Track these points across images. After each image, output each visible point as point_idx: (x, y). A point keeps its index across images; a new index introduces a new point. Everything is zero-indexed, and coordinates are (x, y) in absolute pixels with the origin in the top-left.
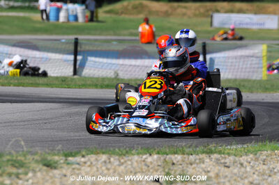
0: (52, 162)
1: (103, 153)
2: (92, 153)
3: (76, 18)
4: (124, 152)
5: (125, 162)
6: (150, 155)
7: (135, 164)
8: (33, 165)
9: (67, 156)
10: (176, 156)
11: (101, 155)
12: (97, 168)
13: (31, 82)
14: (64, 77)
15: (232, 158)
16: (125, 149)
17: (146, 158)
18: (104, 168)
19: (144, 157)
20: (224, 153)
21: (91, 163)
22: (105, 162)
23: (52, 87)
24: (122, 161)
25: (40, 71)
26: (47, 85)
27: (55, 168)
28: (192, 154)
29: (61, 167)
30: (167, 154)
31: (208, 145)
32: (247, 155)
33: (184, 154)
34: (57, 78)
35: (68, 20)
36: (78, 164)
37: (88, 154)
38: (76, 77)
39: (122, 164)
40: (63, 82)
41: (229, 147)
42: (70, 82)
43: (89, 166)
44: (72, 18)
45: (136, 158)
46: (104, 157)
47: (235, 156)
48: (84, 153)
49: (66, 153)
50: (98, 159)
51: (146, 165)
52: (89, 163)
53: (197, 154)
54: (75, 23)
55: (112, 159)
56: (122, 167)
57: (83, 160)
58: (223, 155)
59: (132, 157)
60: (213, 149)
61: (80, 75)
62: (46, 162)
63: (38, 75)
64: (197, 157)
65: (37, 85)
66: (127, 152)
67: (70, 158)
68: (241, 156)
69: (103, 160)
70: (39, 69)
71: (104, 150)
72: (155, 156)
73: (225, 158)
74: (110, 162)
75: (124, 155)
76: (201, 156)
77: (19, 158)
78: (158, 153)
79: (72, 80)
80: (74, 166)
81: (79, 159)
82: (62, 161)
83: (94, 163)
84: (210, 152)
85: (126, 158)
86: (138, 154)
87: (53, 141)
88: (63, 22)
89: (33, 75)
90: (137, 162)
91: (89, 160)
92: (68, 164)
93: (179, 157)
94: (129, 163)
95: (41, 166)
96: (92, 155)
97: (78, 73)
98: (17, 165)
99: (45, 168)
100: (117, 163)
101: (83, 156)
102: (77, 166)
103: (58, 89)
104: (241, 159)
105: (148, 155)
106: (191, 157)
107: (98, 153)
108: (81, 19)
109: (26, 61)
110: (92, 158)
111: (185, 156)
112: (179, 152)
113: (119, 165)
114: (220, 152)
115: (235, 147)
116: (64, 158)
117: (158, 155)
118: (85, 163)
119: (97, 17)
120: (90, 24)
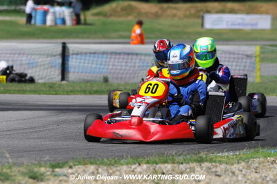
0: (38, 174)
1: (92, 164)
2: (80, 164)
3: (64, 21)
4: (113, 161)
5: (114, 172)
6: (140, 164)
8: (19, 178)
9: (53, 167)
10: (166, 165)
11: (89, 166)
13: (17, 89)
14: (51, 83)
15: (223, 166)
16: (114, 159)
17: (135, 168)
19: (133, 167)
20: (215, 162)
22: (93, 173)
23: (39, 94)
24: (111, 171)
25: (27, 78)
26: (34, 91)
27: (42, 180)
28: (182, 163)
29: (48, 179)
30: (157, 164)
31: (199, 153)
32: (238, 163)
33: (174, 163)
34: (44, 84)
35: (56, 24)
36: (66, 176)
37: (75, 165)
38: (64, 82)
39: (111, 174)
40: (51, 88)
41: (220, 154)
42: (57, 89)
44: (59, 22)
45: (125, 168)
46: (92, 168)
47: (227, 164)
48: (71, 164)
49: (53, 163)
50: (86, 169)
53: (188, 163)
54: (61, 27)
55: (100, 170)
57: (70, 171)
58: (214, 164)
59: (121, 167)
60: (204, 156)
61: (68, 81)
62: (32, 174)
63: (25, 81)
64: (188, 166)
65: (24, 92)
66: (115, 162)
67: (57, 170)
68: (232, 164)
69: (91, 171)
70: (26, 75)
71: (92, 161)
72: (145, 166)
73: (216, 166)
74: (98, 173)
75: (113, 165)
76: (192, 165)
77: (4, 171)
78: (148, 162)
79: (60, 86)
80: (61, 178)
81: (66, 170)
82: (48, 173)
84: (200, 161)
86: (127, 164)
87: (40, 151)
88: (50, 26)
89: (20, 81)
90: (126, 172)
91: (76, 171)
92: (55, 176)
93: (169, 166)
94: (118, 173)
95: (27, 179)
96: (80, 166)
97: (66, 79)
98: (2, 178)
99: (31, 180)
100: (106, 173)
101: (71, 167)
102: (64, 178)
103: (45, 96)
104: (233, 167)
105: (137, 165)
106: (181, 165)
107: (86, 164)
108: (69, 22)
109: (12, 67)
110: (80, 168)
111: (175, 165)
112: (169, 161)
114: (211, 161)
115: (226, 154)
116: (51, 170)
117: (148, 165)
118: (72, 174)
119: (85, 20)
120: (78, 27)
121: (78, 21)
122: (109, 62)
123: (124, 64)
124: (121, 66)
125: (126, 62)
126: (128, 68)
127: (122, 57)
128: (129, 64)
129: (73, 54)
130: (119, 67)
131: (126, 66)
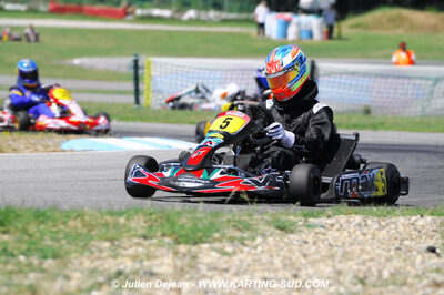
0: (287, 224)
1: (356, 213)
2: (341, 213)
3: (310, 35)
4: (385, 212)
5: (388, 225)
6: (422, 216)
7: (401, 228)
8: (262, 228)
9: (306, 216)
11: (354, 216)
12: (349, 232)
17: (416, 221)
18: (358, 233)
19: (414, 218)
21: (341, 226)
22: (359, 225)
24: (383, 223)
27: (292, 232)
29: (300, 231)
35: (301, 38)
36: (323, 227)
37: (335, 214)
39: (384, 228)
43: (338, 230)
44: (305, 35)
45: (402, 219)
46: (358, 219)
48: (329, 213)
49: (306, 212)
50: (351, 220)
51: (416, 229)
52: (337, 226)
54: (307, 41)
55: (369, 222)
56: (384, 232)
57: (329, 221)
59: (396, 218)
62: (280, 224)
66: (388, 213)
67: (311, 220)
69: (357, 222)
72: (429, 218)
74: (366, 225)
75: (386, 216)
77: (243, 218)
78: (432, 214)
80: (317, 230)
81: (323, 220)
82: (300, 223)
83: (344, 226)
85: (388, 221)
86: (403, 215)
88: (293, 41)
90: (403, 225)
91: (338, 221)
92: (309, 226)
94: (393, 226)
95: (273, 229)
96: (341, 216)
98: (241, 227)
99: (278, 231)
100: (377, 226)
101: (329, 217)
102: (322, 230)
105: (418, 216)
107: (350, 214)
108: (317, 36)
109: (244, 92)
110: (342, 219)
113: (379, 230)
116: (303, 219)
118: (332, 225)
119: (339, 33)
120: (329, 42)
121: (329, 34)
122: (373, 87)
123: (392, 91)
124: (389, 93)
125: (396, 89)
126: (397, 96)
127: (390, 81)
128: (399, 91)
129: (325, 75)
130: (385, 95)
131: (396, 93)
